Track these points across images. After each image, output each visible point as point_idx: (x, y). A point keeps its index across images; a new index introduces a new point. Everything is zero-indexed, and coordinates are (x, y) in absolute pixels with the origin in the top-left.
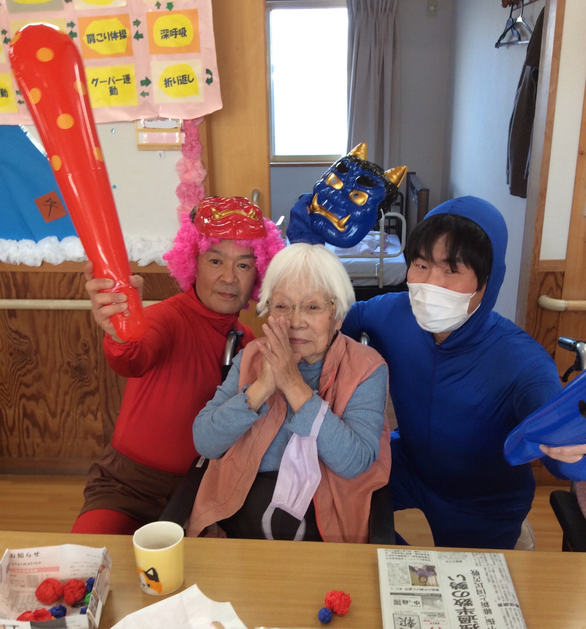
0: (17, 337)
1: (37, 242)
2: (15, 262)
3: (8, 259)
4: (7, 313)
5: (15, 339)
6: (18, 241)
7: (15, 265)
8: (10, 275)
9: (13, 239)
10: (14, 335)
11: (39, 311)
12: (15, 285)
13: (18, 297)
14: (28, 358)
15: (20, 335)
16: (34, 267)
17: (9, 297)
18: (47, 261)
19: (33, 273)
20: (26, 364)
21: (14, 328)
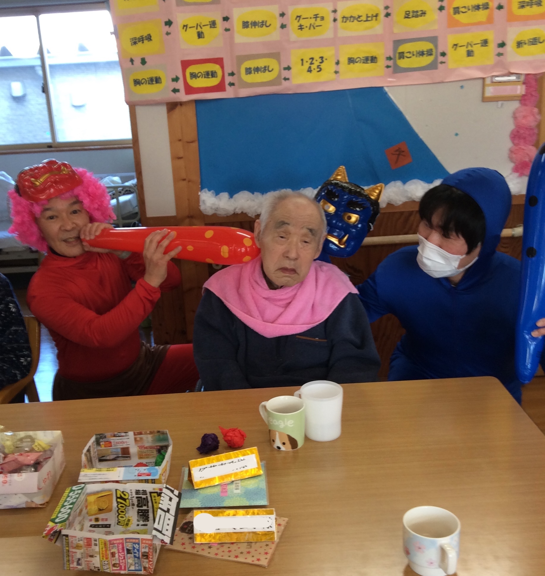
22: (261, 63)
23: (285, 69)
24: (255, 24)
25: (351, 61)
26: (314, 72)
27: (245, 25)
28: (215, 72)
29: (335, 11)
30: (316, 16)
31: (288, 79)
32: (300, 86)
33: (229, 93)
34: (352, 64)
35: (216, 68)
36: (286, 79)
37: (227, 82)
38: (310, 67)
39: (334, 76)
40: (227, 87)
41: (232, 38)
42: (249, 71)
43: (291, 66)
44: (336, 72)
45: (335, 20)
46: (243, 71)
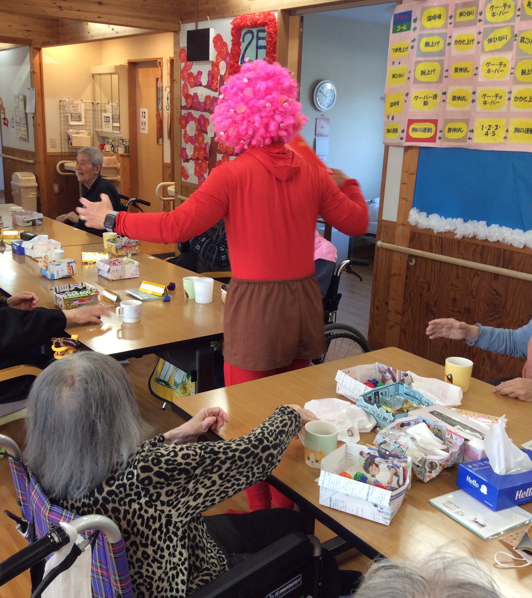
0: (494, 293)
1: (525, 232)
2: (507, 243)
3: (504, 239)
4: (493, 276)
5: (493, 295)
6: (513, 229)
7: (506, 245)
8: (502, 251)
9: (510, 228)
10: (493, 292)
11: (513, 278)
12: (503, 258)
13: (503, 267)
14: (497, 310)
15: (497, 294)
16: (518, 248)
17: (497, 265)
18: (528, 245)
19: (517, 252)
20: (496, 313)
21: (495, 288)
22: (457, 125)
23: (470, 131)
24: (459, 98)
25: (517, 130)
26: (490, 136)
27: (454, 98)
28: (431, 129)
29: (510, 93)
30: (497, 96)
31: (471, 139)
32: (477, 144)
33: (437, 144)
34: (517, 133)
35: (432, 126)
36: (470, 139)
37: (438, 136)
38: (487, 132)
39: (503, 140)
40: (437, 140)
41: (445, 106)
42: (450, 130)
43: (474, 130)
44: (505, 138)
45: (509, 99)
46: (447, 130)
